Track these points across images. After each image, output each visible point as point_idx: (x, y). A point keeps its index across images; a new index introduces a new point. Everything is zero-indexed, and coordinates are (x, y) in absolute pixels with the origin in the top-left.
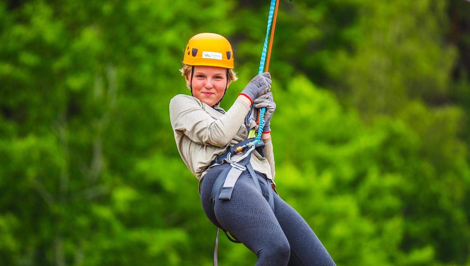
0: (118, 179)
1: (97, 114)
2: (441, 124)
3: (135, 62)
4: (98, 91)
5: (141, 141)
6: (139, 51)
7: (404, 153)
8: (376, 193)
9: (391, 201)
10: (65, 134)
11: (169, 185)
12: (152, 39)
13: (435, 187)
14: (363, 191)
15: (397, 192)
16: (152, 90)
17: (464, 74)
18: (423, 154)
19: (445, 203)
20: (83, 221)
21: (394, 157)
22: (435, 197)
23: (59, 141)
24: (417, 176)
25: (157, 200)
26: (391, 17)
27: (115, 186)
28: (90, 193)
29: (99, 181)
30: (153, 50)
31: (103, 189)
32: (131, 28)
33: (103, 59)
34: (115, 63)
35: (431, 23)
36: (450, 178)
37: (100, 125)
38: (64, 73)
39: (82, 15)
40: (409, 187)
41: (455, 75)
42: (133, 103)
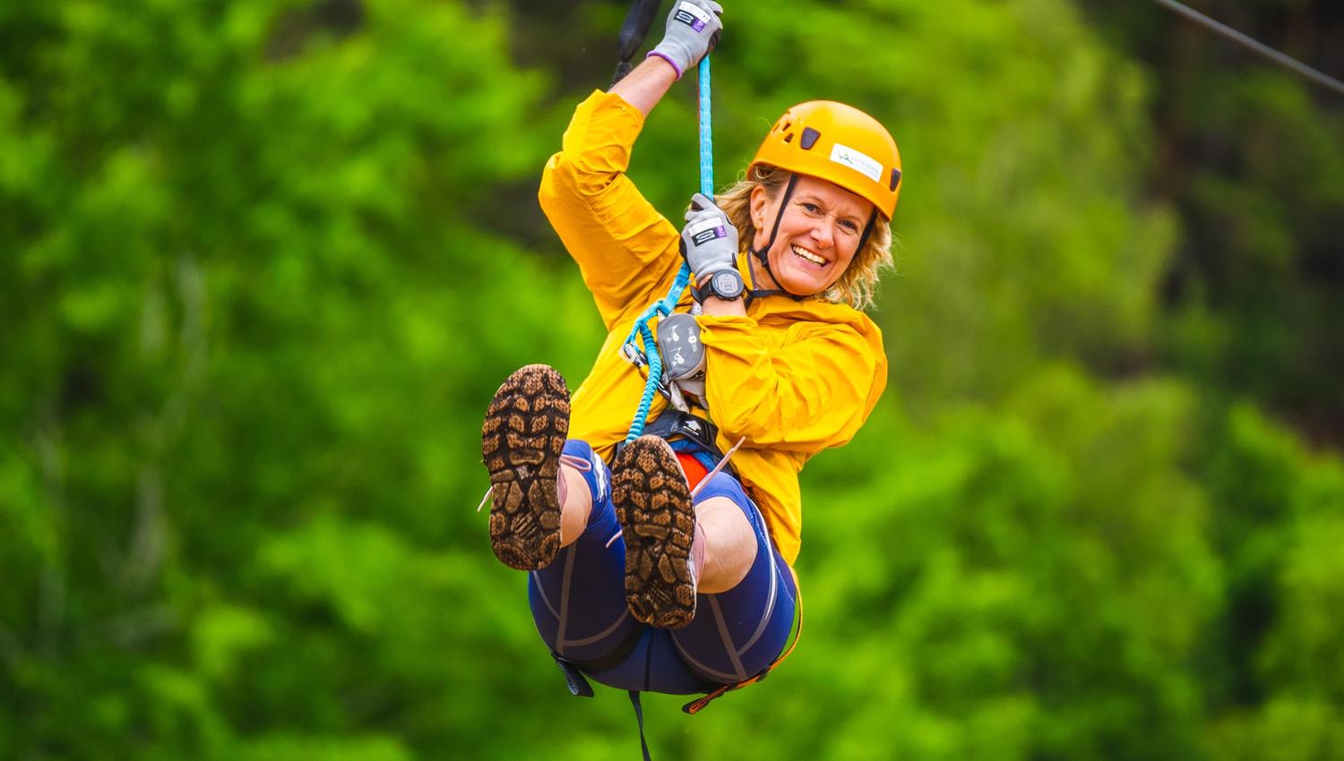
0: (206, 587)
1: (149, 400)
2: (1131, 433)
3: (259, 252)
4: (151, 332)
5: (274, 479)
6: (271, 221)
7: (1027, 514)
8: (947, 629)
9: (989, 650)
10: (55, 457)
11: (359, 611)
12: (308, 184)
13: (1115, 611)
14: (912, 620)
15: (1007, 623)
16: (308, 333)
17: (1197, 287)
18: (1080, 516)
19: (1140, 655)
20: (111, 711)
21: (998, 527)
22: (1113, 641)
23: (38, 478)
24: (1063, 580)
25: (321, 649)
26: (990, 126)
27: (197, 606)
28: (128, 628)
29: (154, 593)
30: (311, 215)
31: (166, 616)
32: (248, 154)
33: (167, 242)
34: (203, 253)
35: (1103, 144)
36: (1153, 586)
37: (155, 434)
38: (53, 282)
39: (108, 114)
40: (1040, 611)
41: (1171, 291)
42: (253, 371)
